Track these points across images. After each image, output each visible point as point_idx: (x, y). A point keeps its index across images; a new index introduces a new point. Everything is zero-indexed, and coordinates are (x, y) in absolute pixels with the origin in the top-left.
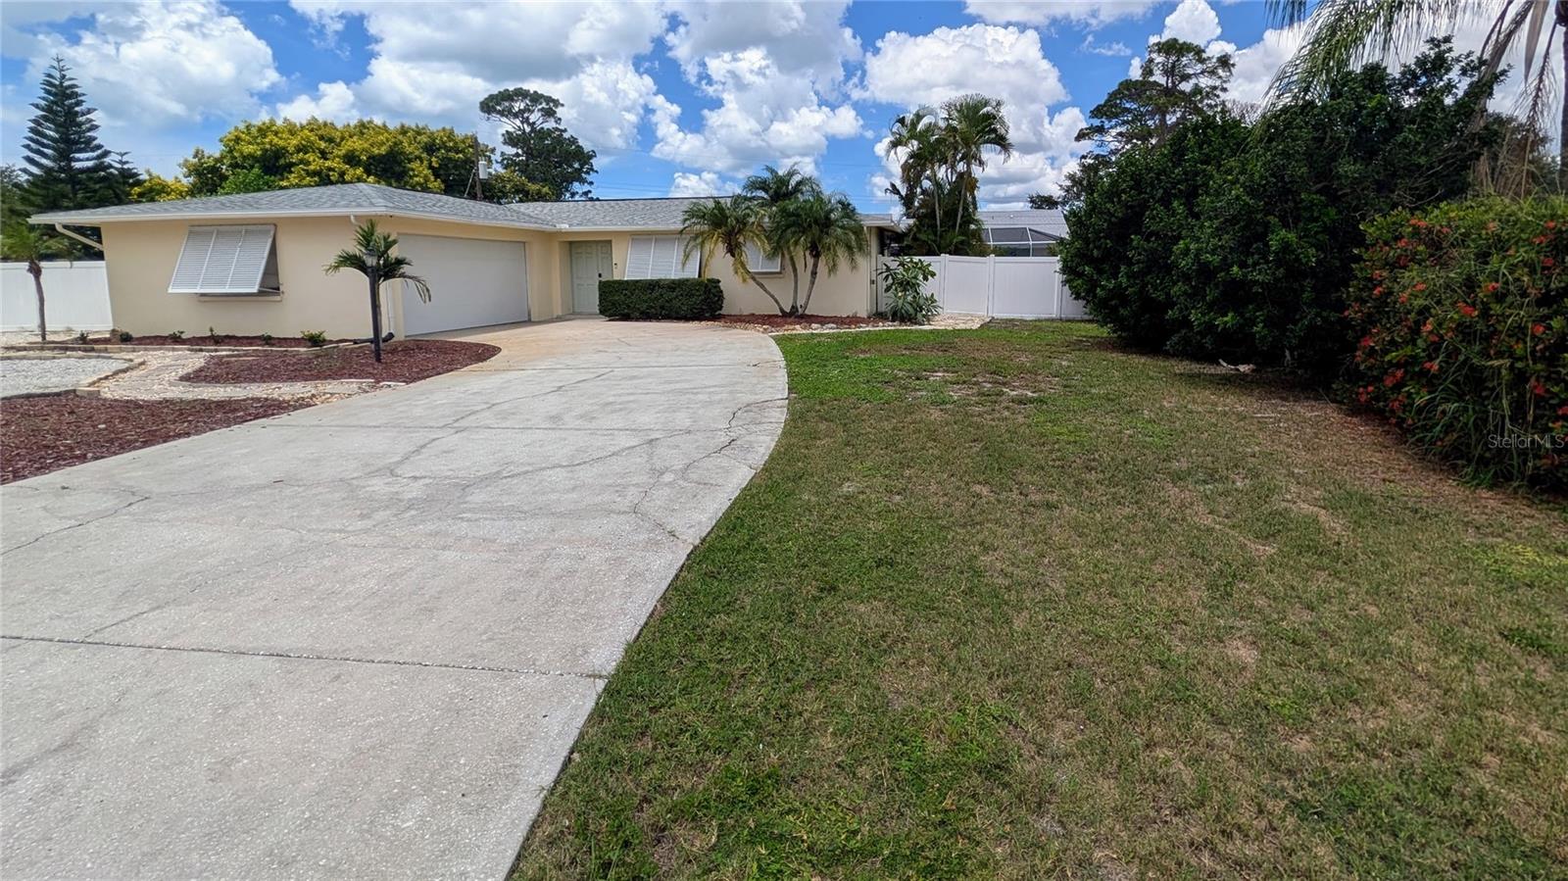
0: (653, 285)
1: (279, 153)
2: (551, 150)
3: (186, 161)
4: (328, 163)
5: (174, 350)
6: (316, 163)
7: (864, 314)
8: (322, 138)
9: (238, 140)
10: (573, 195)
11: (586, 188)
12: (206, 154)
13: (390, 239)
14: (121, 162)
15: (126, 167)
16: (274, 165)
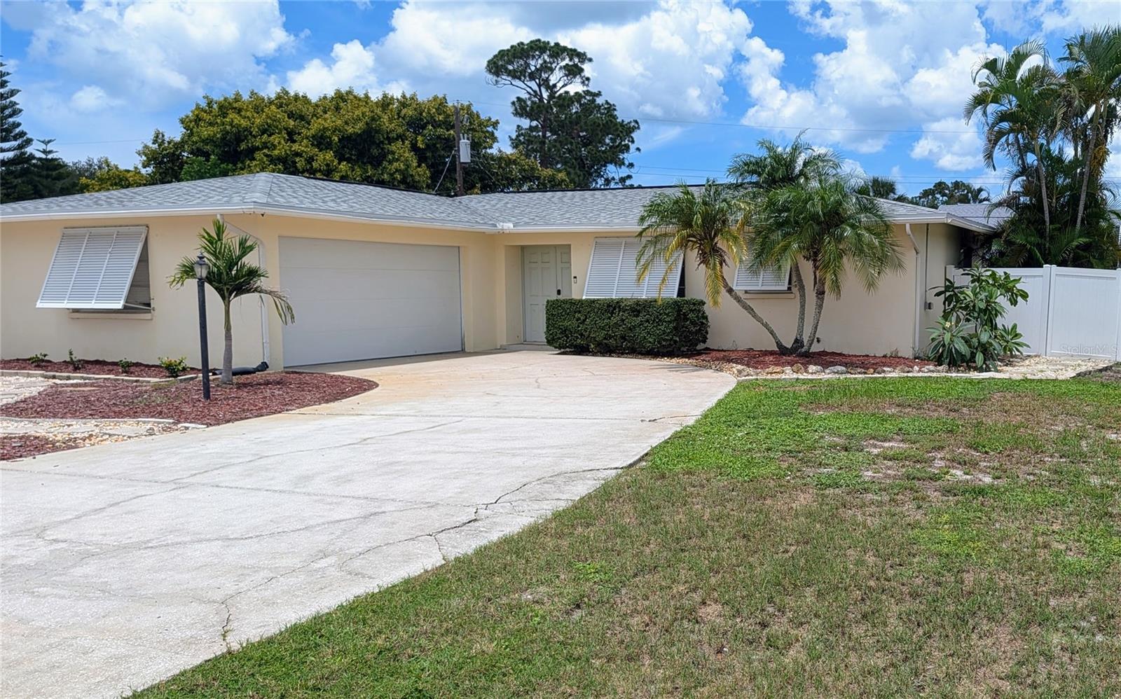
0: (613, 307)
1: (240, 135)
2: (575, 121)
3: (146, 147)
4: (296, 147)
5: (29, 375)
6: (281, 147)
7: (908, 353)
8: (291, 115)
9: (198, 120)
10: (608, 181)
11: (624, 172)
12: (167, 139)
13: (248, 244)
14: (44, 152)
15: (50, 157)
16: (236, 151)
